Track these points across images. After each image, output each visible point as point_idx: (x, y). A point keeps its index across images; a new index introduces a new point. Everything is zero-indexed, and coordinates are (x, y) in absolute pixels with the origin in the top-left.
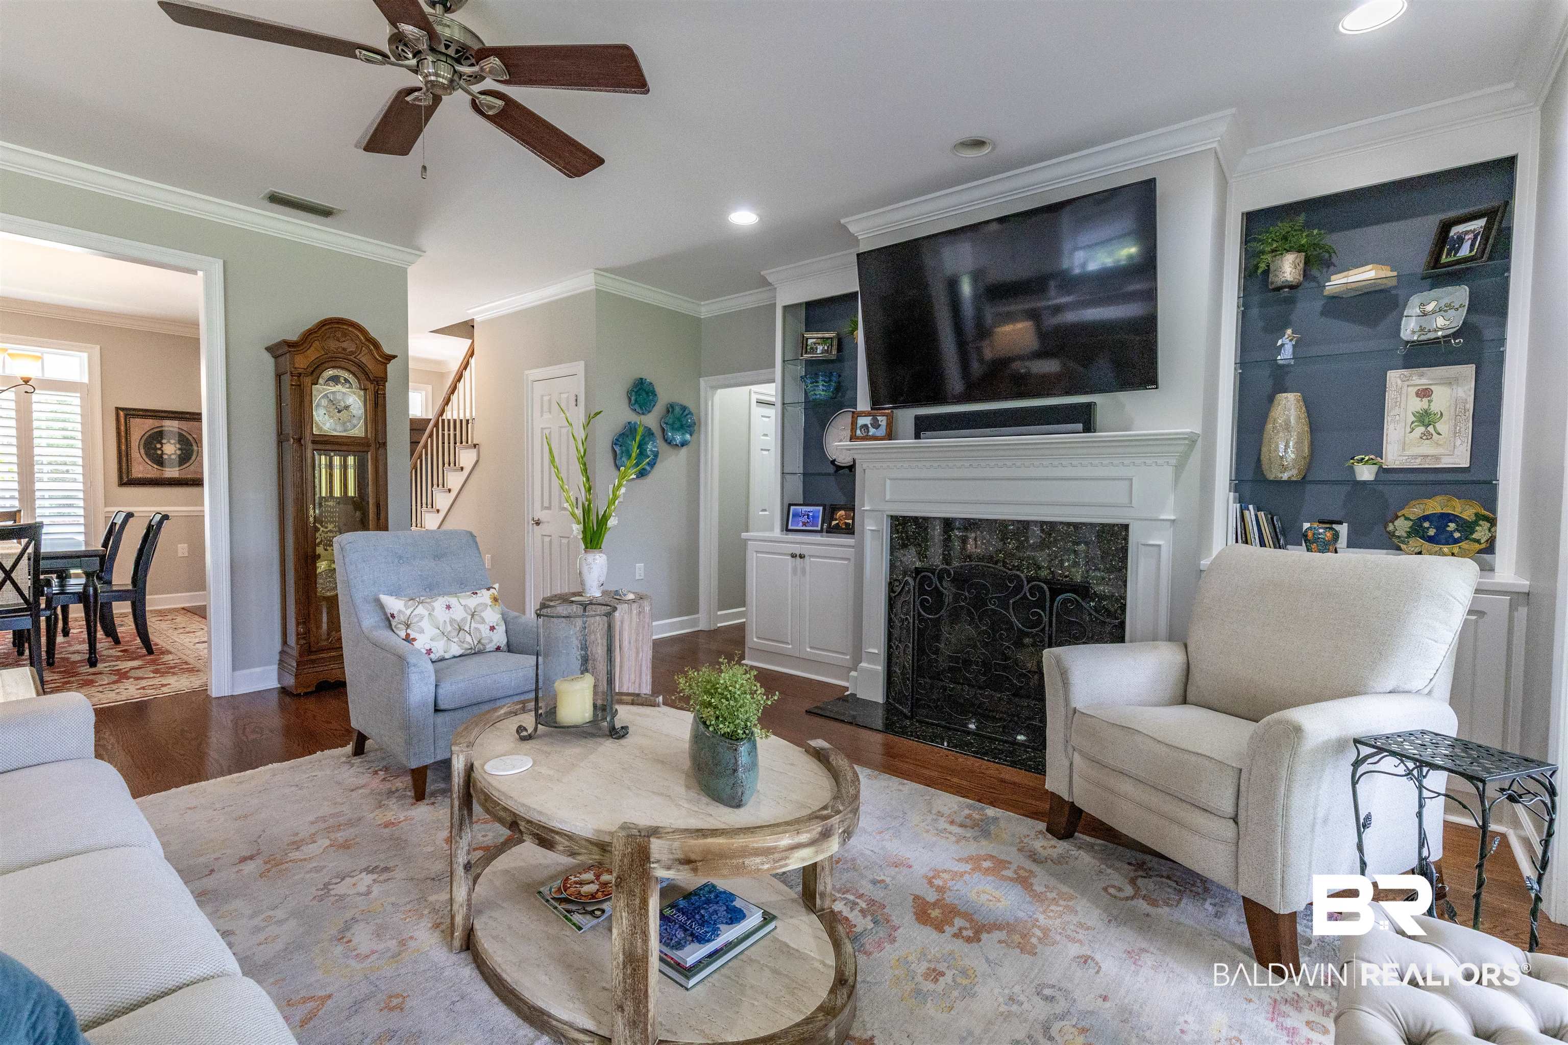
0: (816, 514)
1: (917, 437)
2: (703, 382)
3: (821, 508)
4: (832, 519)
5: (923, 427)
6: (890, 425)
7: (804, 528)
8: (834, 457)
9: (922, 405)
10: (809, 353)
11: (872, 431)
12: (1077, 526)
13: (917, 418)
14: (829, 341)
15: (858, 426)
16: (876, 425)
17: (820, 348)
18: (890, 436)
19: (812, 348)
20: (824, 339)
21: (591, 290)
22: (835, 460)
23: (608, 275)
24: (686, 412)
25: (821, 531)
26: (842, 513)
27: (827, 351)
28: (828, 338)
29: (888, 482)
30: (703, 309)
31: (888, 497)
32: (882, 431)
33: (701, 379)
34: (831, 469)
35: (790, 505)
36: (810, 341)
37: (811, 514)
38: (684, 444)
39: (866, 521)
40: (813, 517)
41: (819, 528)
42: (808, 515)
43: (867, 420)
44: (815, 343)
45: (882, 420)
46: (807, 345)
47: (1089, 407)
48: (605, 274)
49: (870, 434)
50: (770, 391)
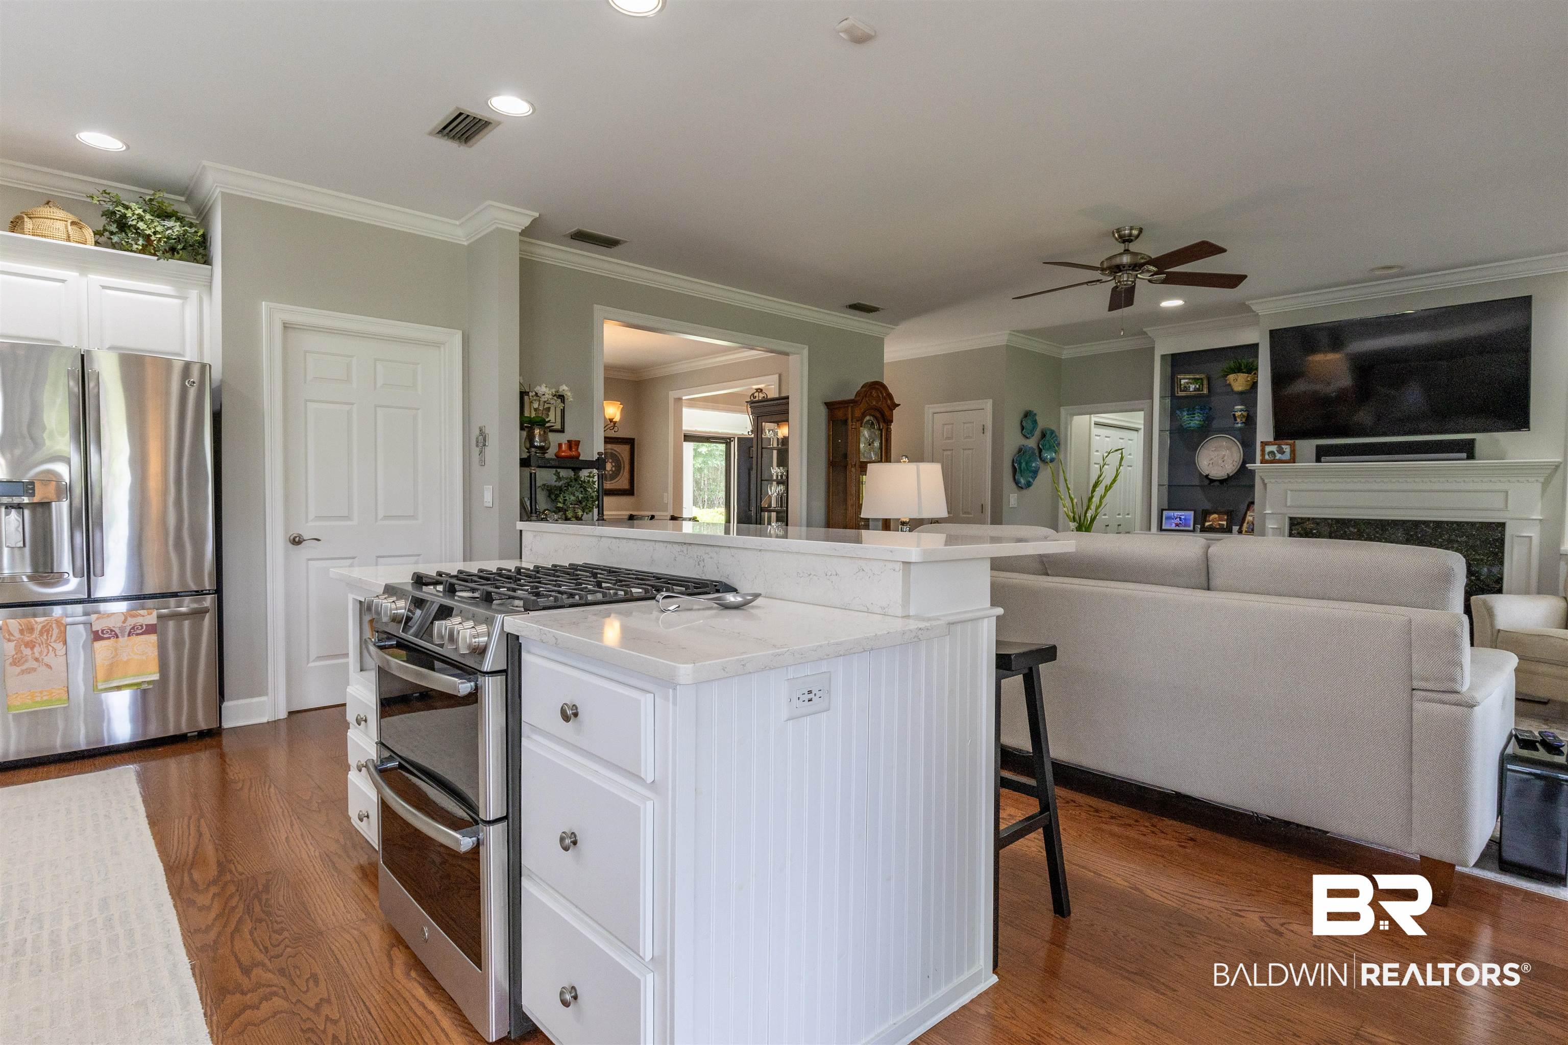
0: (1187, 517)
1: (1318, 460)
2: (1063, 410)
3: (1192, 513)
4: (1205, 520)
5: (1321, 454)
6: (1293, 452)
7: (1177, 528)
8: (1207, 473)
9: (1322, 438)
10: (1183, 391)
11: (1278, 456)
12: (1459, 524)
13: (1318, 447)
14: (1200, 381)
15: (1266, 452)
16: (1281, 452)
17: (1192, 387)
18: (1293, 460)
19: (1185, 387)
20: (1196, 380)
21: (1004, 345)
22: (1208, 475)
23: (1022, 335)
24: (1054, 435)
25: (1194, 531)
26: (1216, 516)
27: (1198, 390)
28: (1198, 379)
29: (1289, 492)
30: (1065, 352)
31: (1289, 504)
32: (1287, 456)
33: (1062, 408)
34: (1207, 482)
35: (1163, 510)
36: (1183, 381)
37: (1183, 517)
38: (1052, 460)
39: (1267, 521)
40: (1185, 519)
41: (1191, 528)
42: (1180, 518)
43: (1274, 448)
44: (1187, 383)
45: (1287, 449)
46: (1181, 385)
47: (1472, 441)
48: (1018, 334)
49: (1277, 458)
50: (1137, 419)
